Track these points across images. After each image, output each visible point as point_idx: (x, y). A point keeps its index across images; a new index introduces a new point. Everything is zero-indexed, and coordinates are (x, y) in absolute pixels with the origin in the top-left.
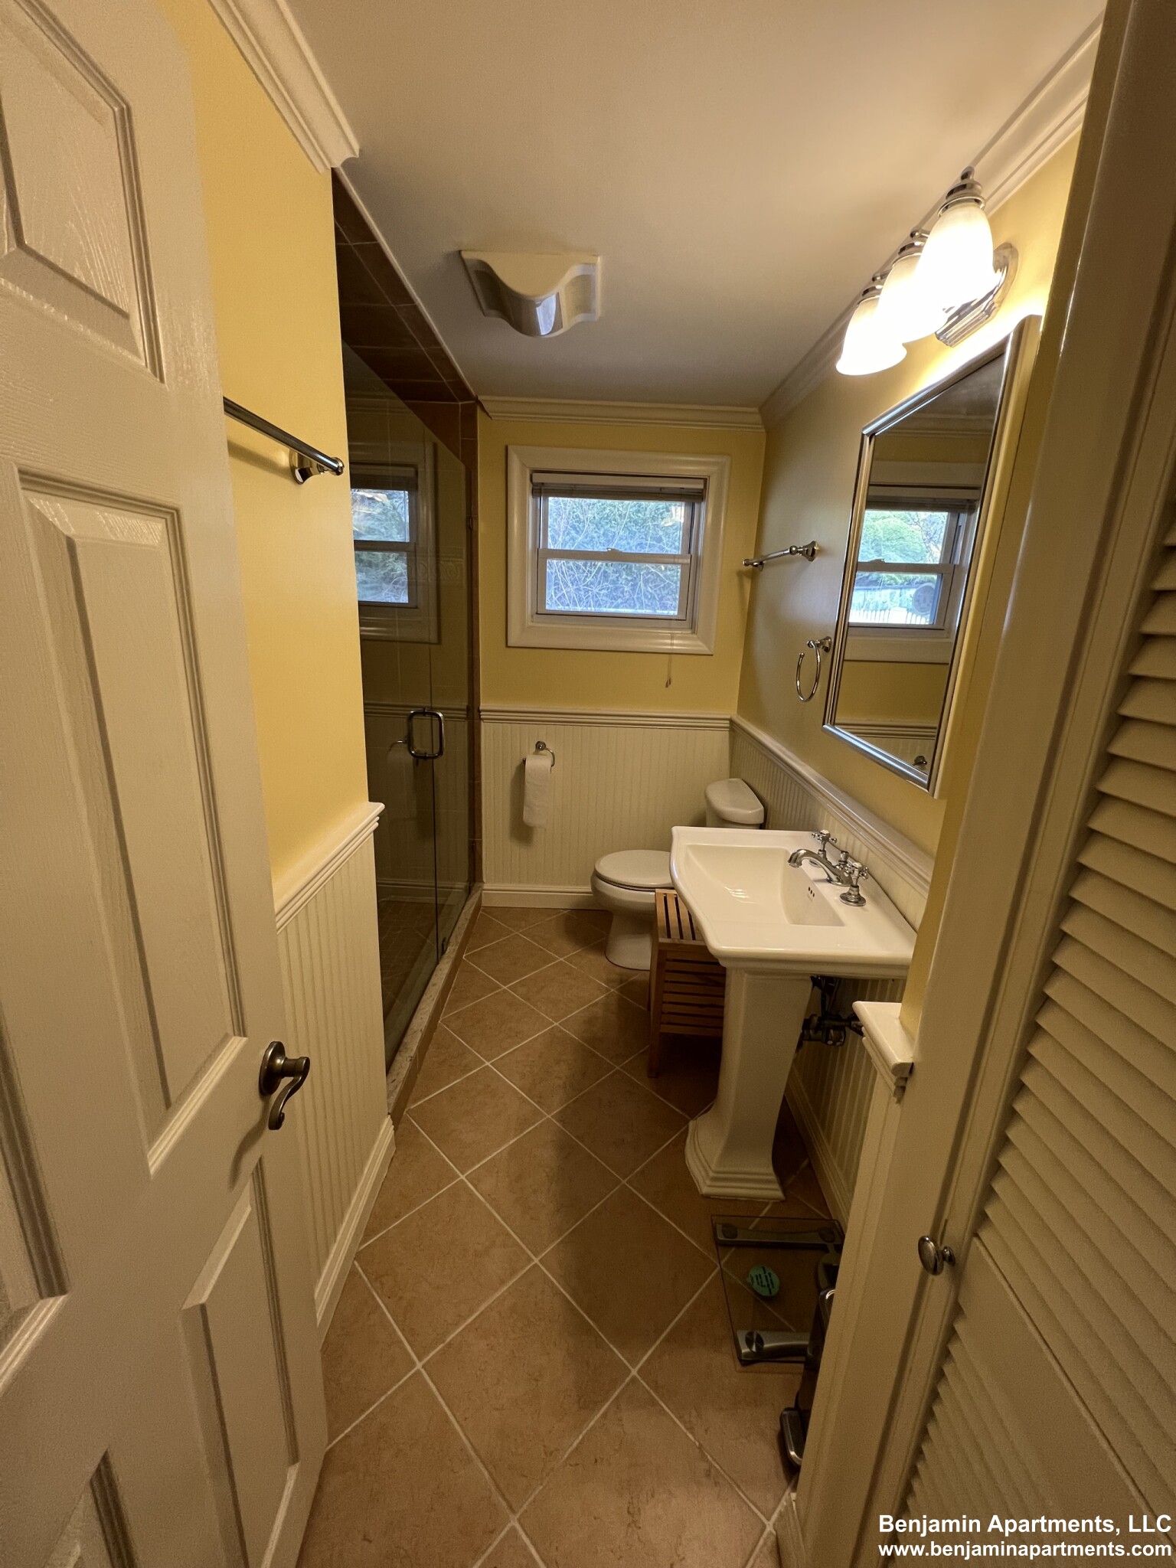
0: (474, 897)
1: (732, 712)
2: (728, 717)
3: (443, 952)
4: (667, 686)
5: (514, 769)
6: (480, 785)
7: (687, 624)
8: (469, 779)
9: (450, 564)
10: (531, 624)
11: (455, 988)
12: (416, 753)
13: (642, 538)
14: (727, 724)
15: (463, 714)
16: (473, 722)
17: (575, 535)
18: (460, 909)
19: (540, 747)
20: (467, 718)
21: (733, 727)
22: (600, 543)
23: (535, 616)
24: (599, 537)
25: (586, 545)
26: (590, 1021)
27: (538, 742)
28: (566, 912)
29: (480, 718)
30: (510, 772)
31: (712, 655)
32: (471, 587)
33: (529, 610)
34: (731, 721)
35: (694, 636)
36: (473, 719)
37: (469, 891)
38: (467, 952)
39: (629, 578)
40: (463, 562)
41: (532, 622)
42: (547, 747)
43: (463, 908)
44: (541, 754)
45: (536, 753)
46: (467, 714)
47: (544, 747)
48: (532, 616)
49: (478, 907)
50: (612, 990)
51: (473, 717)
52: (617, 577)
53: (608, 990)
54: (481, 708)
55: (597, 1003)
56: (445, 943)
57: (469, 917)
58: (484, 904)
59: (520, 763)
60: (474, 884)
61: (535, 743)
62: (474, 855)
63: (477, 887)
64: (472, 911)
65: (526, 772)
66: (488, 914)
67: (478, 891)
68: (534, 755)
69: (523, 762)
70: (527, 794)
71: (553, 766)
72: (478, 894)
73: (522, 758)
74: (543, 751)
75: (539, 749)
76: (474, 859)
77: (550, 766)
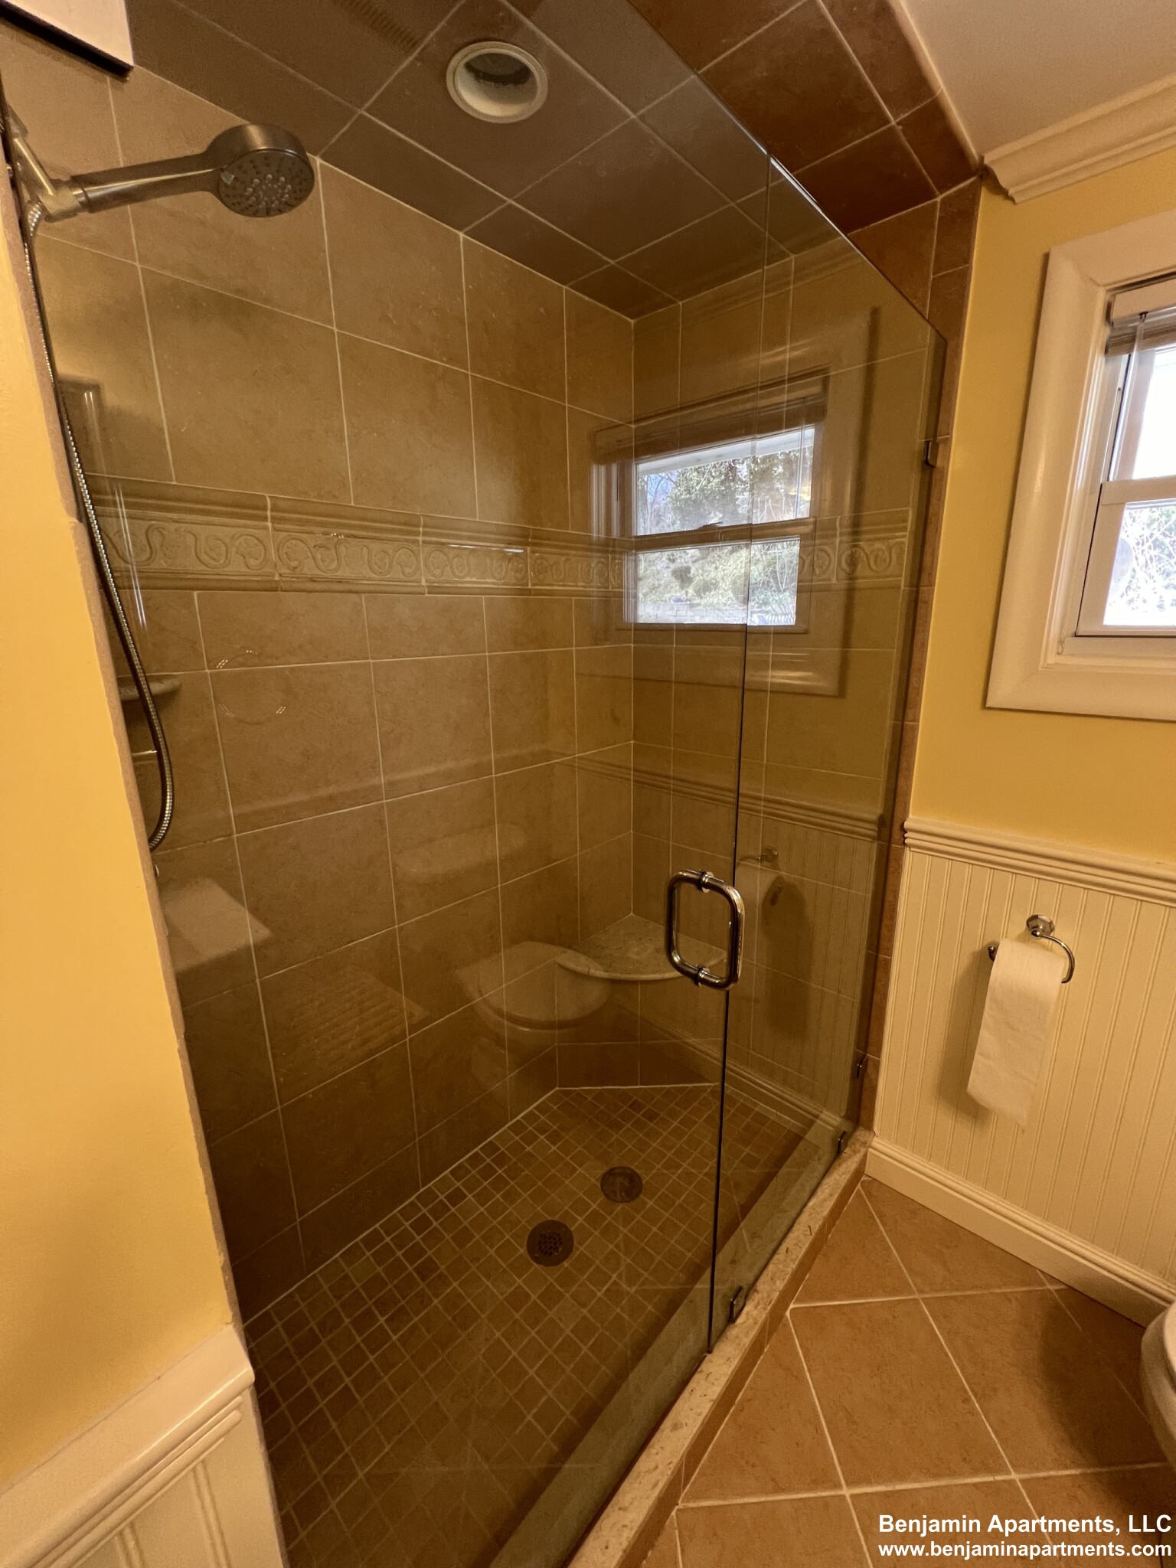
0: (844, 1166)
3: (731, 1319)
5: (966, 961)
6: (888, 964)
8: (869, 947)
9: (878, 545)
10: (1052, 659)
12: (682, 961)
15: (871, 830)
16: (889, 848)
18: (806, 1195)
19: (1036, 929)
20: (879, 837)
23: (1071, 641)
27: (1035, 917)
28: (1052, 1288)
29: (904, 844)
30: (957, 963)
32: (918, 585)
33: (1054, 627)
36: (890, 841)
37: (839, 1146)
38: (798, 1301)
40: (905, 539)
41: (1063, 651)
42: (1055, 934)
43: (813, 1193)
44: (1041, 946)
45: (1021, 939)
46: (879, 832)
47: (1048, 931)
48: (1061, 642)
49: (859, 1172)
51: (890, 836)
54: (907, 825)
56: (741, 1294)
57: (816, 1228)
58: (869, 1170)
59: (981, 952)
60: (855, 1129)
61: (1028, 916)
62: (862, 1081)
63: (858, 1140)
64: (836, 1196)
65: (991, 984)
66: (871, 1202)
67: (859, 1151)
68: (1020, 944)
69: (989, 950)
70: (984, 1033)
71: (1068, 984)
72: (857, 1158)
73: (988, 940)
74: (1045, 941)
75: (1036, 935)
76: (861, 1087)
77: (1060, 980)
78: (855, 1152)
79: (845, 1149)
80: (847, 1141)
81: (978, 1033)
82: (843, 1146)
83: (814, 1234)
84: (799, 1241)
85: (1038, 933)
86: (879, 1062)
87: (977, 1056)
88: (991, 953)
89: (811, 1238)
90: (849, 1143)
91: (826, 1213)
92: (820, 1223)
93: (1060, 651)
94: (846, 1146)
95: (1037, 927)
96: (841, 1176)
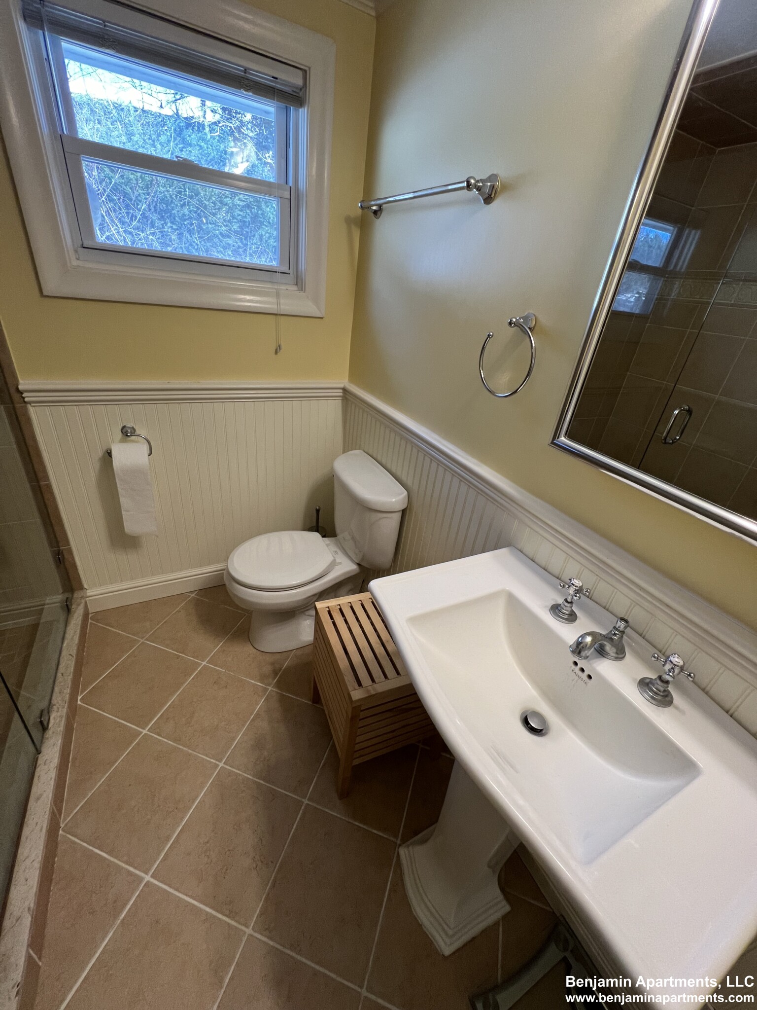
0: (75, 615)
1: (343, 381)
2: (342, 386)
4: (276, 352)
5: (97, 466)
6: (49, 486)
7: (291, 278)
10: (75, 263)
11: (74, 759)
13: (180, 188)
14: (340, 393)
16: (15, 409)
17: (111, 174)
19: (127, 433)
20: (3, 402)
21: (346, 395)
22: (139, 186)
23: (81, 250)
24: (137, 180)
25: (124, 186)
26: (258, 744)
27: (124, 427)
28: (193, 595)
29: (24, 401)
30: (92, 468)
31: (322, 318)
33: (68, 239)
34: (345, 390)
35: (302, 293)
38: (82, 692)
39: (174, 227)
41: (78, 259)
42: (137, 432)
44: (133, 441)
45: (122, 441)
47: (133, 432)
48: (76, 251)
50: (270, 688)
52: (162, 225)
53: (265, 690)
54: (21, 389)
55: (258, 715)
57: (74, 652)
59: (104, 456)
60: (73, 594)
61: (120, 427)
62: (64, 565)
63: (78, 598)
64: (78, 631)
65: (115, 472)
66: (100, 623)
67: (81, 603)
68: (122, 444)
69: (108, 452)
70: (123, 500)
71: (152, 455)
72: (82, 606)
73: (105, 449)
74: (133, 438)
75: (128, 436)
76: (66, 569)
77: (147, 455)
78: (79, 605)
79: (72, 607)
80: (71, 602)
81: (119, 500)
82: (70, 607)
83: (74, 656)
84: (68, 664)
85: (129, 435)
86: (70, 548)
87: (123, 513)
88: (109, 454)
89: (74, 659)
90: (73, 603)
91: (77, 641)
92: (76, 648)
93: (78, 257)
94: (71, 605)
95: (127, 431)
96: (76, 620)
